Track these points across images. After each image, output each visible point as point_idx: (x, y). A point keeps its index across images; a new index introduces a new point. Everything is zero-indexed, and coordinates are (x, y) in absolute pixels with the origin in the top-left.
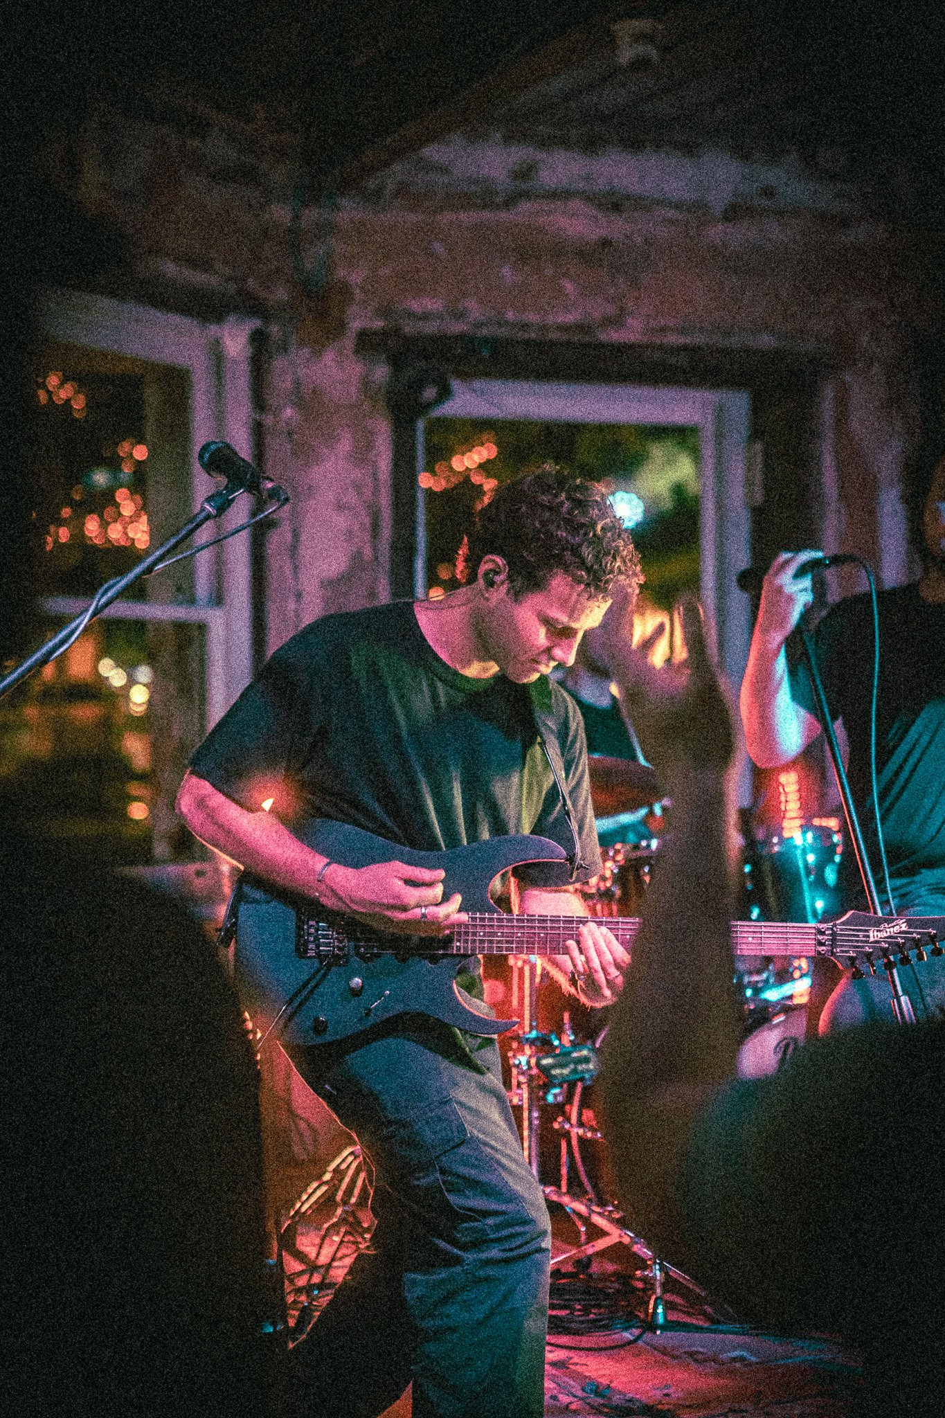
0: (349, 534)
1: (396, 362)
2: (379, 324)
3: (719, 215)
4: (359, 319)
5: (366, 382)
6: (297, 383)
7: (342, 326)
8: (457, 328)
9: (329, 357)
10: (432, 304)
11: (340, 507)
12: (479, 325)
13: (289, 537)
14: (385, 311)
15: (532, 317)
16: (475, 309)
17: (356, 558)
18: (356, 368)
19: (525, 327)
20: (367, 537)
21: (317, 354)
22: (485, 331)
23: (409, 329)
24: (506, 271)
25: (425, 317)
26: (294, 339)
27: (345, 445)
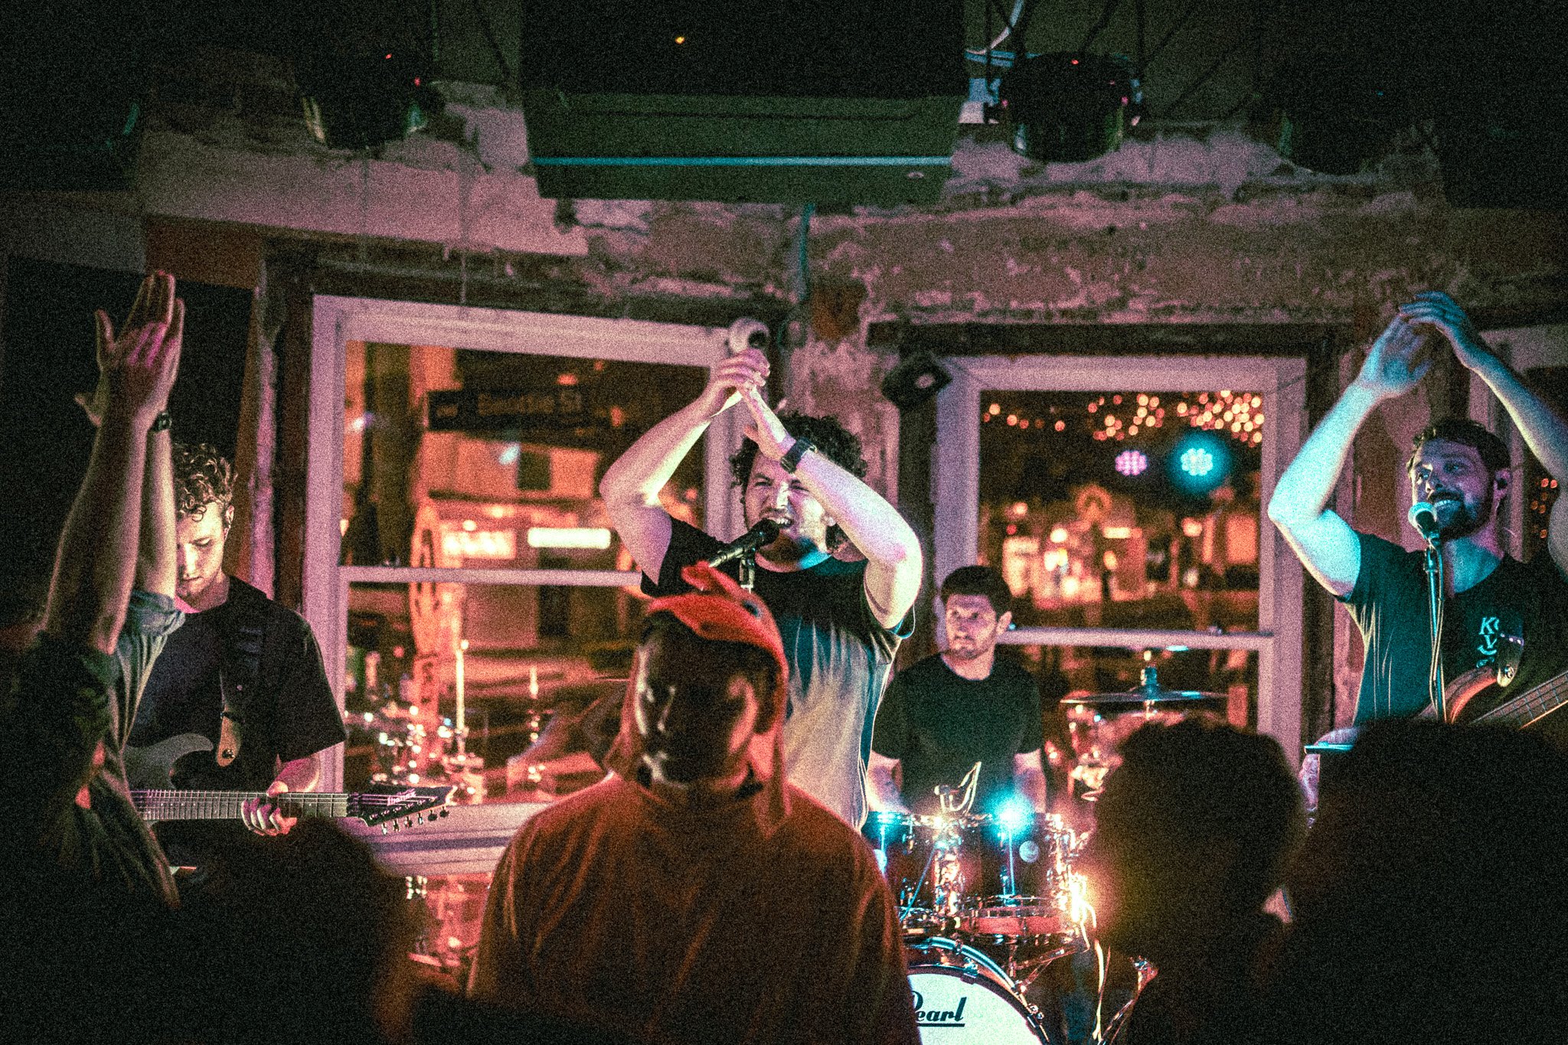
1: (905, 350)
2: (889, 317)
3: (1229, 196)
4: (871, 315)
5: (876, 372)
6: (813, 374)
7: (855, 322)
8: (961, 318)
9: (843, 348)
10: (938, 298)
12: (985, 314)
14: (895, 306)
15: (1037, 305)
16: (980, 300)
18: (867, 360)
19: (1029, 313)
21: (832, 346)
22: (990, 320)
23: (917, 320)
24: (1011, 263)
25: (931, 310)
26: (811, 338)
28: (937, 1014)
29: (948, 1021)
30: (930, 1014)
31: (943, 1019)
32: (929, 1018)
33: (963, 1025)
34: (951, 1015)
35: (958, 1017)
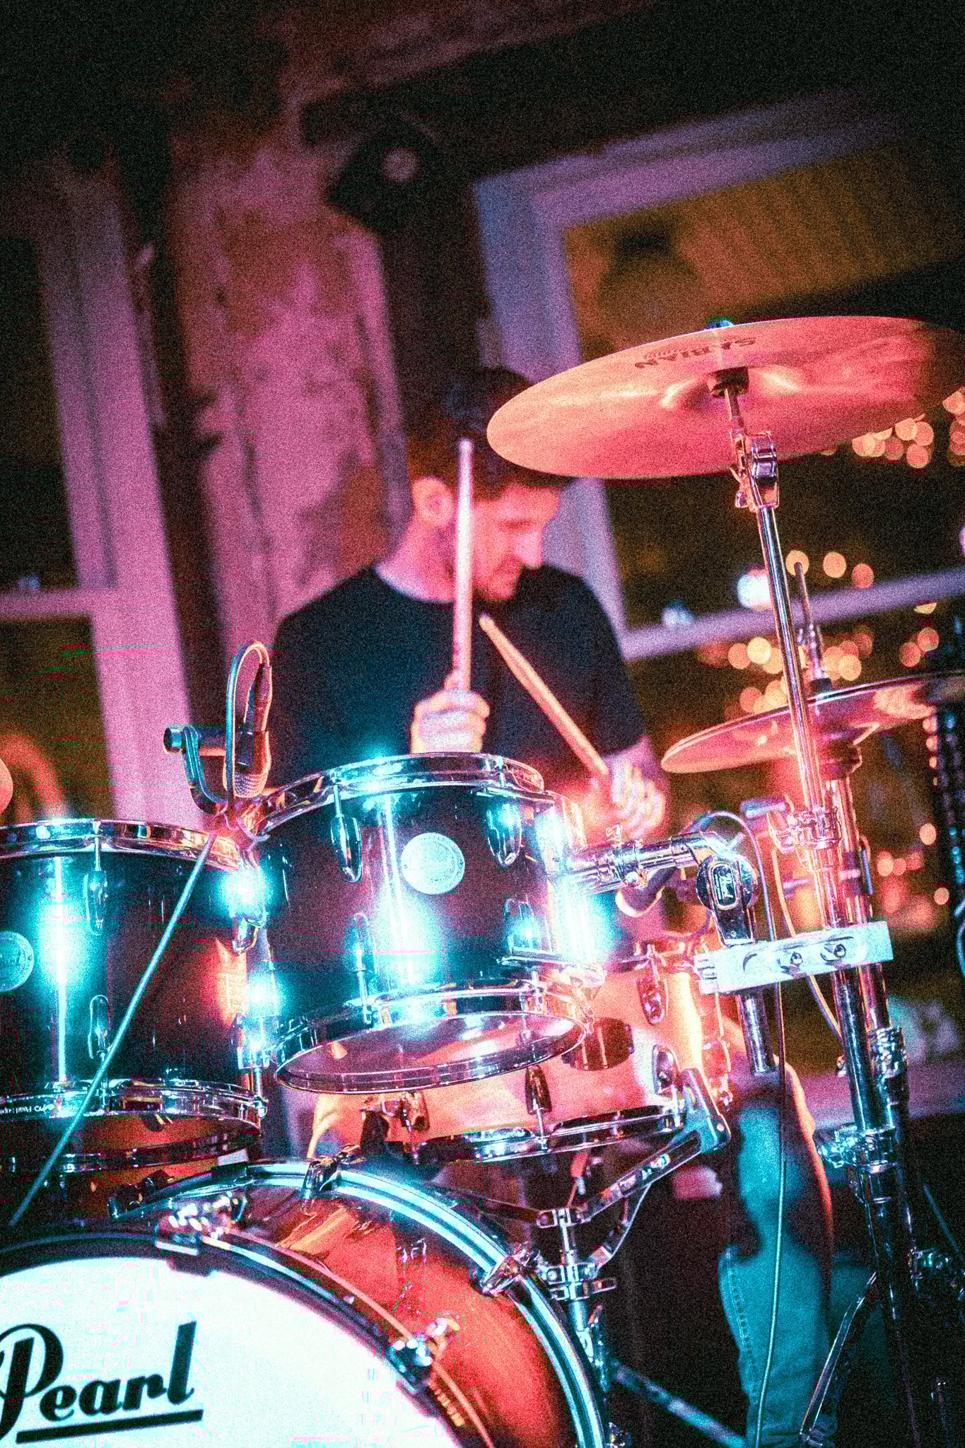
0: (331, 431)
4: (300, 88)
7: (276, 105)
11: (312, 389)
13: (238, 456)
17: (349, 462)
18: (308, 165)
20: (360, 425)
21: (244, 157)
27: (306, 288)
28: (111, 1388)
29: (151, 1406)
30: (90, 1390)
31: (133, 1402)
32: (88, 1408)
33: (196, 1416)
34: (155, 1385)
35: (178, 1394)
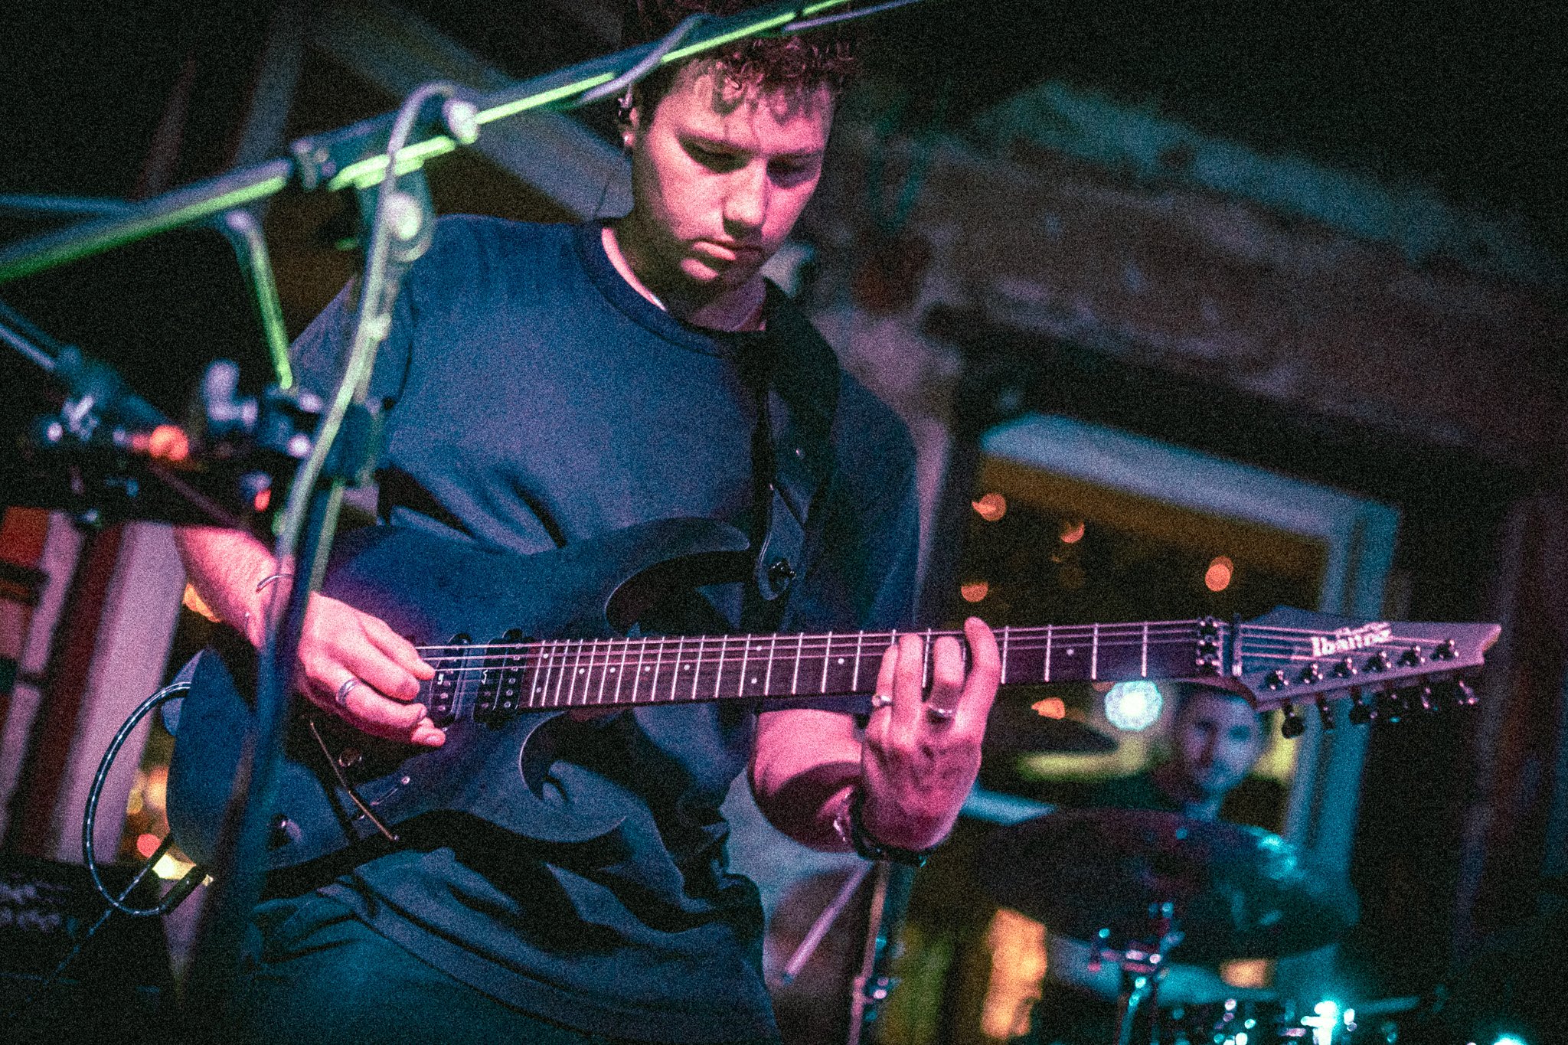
1: (972, 352)
2: (959, 301)
8: (1058, 329)
9: (887, 329)
10: (1032, 292)
14: (972, 288)
16: (1085, 313)
22: (1094, 341)
23: (1000, 316)
25: (1019, 305)
